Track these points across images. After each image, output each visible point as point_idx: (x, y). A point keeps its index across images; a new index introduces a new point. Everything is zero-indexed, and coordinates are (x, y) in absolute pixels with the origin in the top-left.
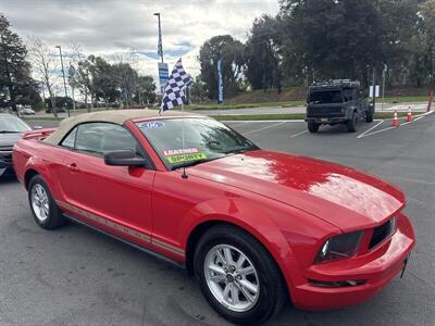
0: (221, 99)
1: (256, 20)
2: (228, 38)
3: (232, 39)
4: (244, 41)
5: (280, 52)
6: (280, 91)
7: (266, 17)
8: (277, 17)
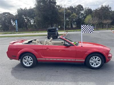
0: (17, 31)
1: (18, 9)
3: (10, 14)
4: (14, 15)
5: (26, 19)
6: (27, 29)
7: (21, 9)
8: (25, 9)
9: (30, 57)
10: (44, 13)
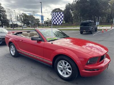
1: (67, 4)
3: (60, 9)
4: (63, 10)
5: (73, 13)
6: (72, 23)
7: (69, 4)
8: (72, 4)
10: (81, 5)
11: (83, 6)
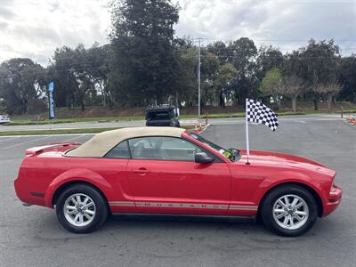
0: (52, 115)
1: (58, 49)
2: (28, 61)
3: (32, 63)
4: (45, 66)
5: (80, 78)
6: (83, 109)
7: (67, 49)
9: (88, 198)
10: (138, 62)
11: (142, 66)
